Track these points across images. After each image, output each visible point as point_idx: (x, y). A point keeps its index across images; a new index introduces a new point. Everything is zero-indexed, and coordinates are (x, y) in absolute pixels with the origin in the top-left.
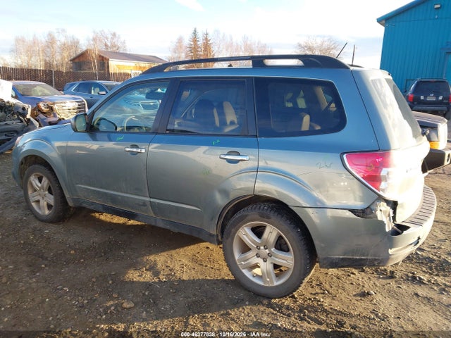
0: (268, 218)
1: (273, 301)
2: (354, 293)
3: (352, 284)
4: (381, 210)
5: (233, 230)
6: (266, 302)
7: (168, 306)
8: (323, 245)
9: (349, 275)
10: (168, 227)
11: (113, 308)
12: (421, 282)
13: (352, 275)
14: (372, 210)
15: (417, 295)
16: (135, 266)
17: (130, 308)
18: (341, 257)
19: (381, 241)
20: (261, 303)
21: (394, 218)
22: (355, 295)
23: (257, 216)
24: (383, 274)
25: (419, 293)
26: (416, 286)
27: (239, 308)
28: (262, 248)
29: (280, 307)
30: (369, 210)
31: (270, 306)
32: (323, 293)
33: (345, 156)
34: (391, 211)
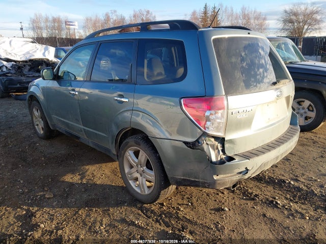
0: (140, 145)
1: (145, 205)
2: (212, 208)
3: (216, 201)
4: (207, 144)
5: (123, 152)
6: (139, 205)
7: (73, 200)
8: (169, 167)
9: (218, 194)
10: (94, 147)
11: (39, 197)
12: (276, 205)
13: (220, 194)
14: (199, 143)
15: (264, 215)
16: (73, 172)
17: (50, 198)
18: (182, 178)
19: (205, 168)
20: (135, 206)
21: (223, 151)
22: (211, 210)
23: (133, 143)
24: (248, 196)
25: (268, 215)
26: (269, 209)
27: (118, 207)
28: (139, 166)
29: (147, 210)
30: (197, 143)
31: (141, 209)
32: (187, 205)
33: (182, 100)
34: (219, 146)
